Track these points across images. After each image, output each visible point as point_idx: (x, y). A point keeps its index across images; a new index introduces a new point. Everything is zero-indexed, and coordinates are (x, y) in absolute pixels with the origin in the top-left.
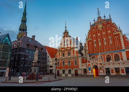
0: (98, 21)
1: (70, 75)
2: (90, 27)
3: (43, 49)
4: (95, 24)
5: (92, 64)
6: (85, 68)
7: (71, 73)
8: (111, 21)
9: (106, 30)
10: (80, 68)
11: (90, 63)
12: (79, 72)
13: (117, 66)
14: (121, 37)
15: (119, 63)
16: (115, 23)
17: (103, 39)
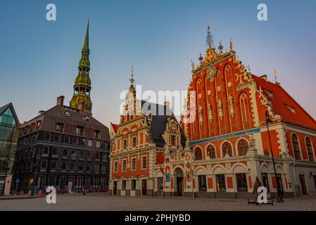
0: (208, 60)
1: (133, 193)
2: (192, 74)
3: (100, 131)
4: (201, 66)
5: (174, 166)
6: (160, 175)
7: (137, 189)
8: (232, 57)
9: (224, 80)
10: (151, 176)
11: (169, 164)
12: (150, 186)
13: (219, 171)
14: (253, 97)
15: (224, 164)
16: (241, 63)
17: (216, 102)
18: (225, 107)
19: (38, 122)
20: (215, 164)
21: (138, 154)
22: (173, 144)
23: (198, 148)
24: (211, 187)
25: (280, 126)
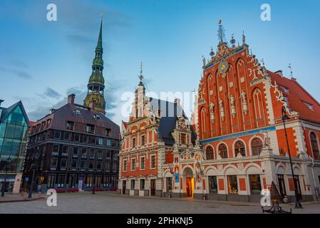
0: (220, 55)
1: (142, 193)
2: (202, 70)
3: (110, 130)
4: (213, 61)
5: (183, 165)
6: (169, 175)
7: (145, 189)
8: (244, 51)
9: (236, 75)
10: (159, 176)
11: (178, 164)
12: (158, 186)
14: (268, 92)
15: (236, 164)
16: (254, 56)
17: (228, 99)
18: (238, 104)
19: (48, 120)
20: (226, 164)
21: (147, 153)
22: (183, 142)
23: (209, 147)
24: (222, 188)
25: (298, 124)
